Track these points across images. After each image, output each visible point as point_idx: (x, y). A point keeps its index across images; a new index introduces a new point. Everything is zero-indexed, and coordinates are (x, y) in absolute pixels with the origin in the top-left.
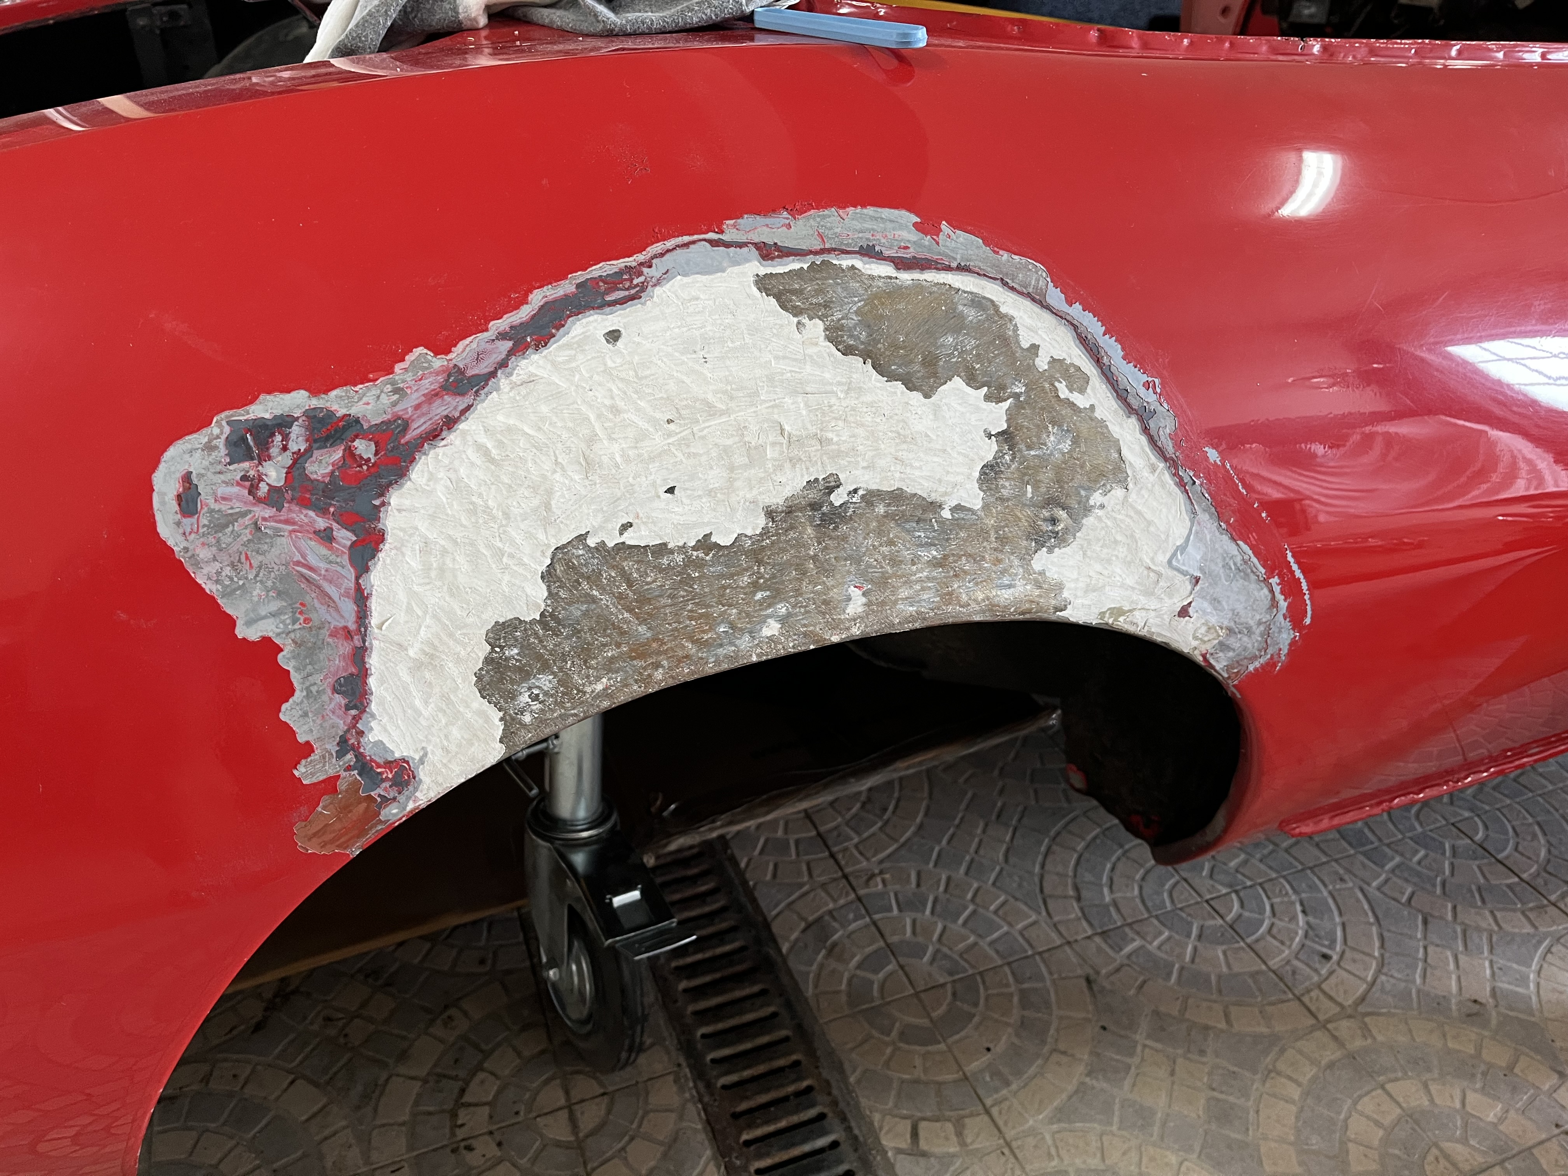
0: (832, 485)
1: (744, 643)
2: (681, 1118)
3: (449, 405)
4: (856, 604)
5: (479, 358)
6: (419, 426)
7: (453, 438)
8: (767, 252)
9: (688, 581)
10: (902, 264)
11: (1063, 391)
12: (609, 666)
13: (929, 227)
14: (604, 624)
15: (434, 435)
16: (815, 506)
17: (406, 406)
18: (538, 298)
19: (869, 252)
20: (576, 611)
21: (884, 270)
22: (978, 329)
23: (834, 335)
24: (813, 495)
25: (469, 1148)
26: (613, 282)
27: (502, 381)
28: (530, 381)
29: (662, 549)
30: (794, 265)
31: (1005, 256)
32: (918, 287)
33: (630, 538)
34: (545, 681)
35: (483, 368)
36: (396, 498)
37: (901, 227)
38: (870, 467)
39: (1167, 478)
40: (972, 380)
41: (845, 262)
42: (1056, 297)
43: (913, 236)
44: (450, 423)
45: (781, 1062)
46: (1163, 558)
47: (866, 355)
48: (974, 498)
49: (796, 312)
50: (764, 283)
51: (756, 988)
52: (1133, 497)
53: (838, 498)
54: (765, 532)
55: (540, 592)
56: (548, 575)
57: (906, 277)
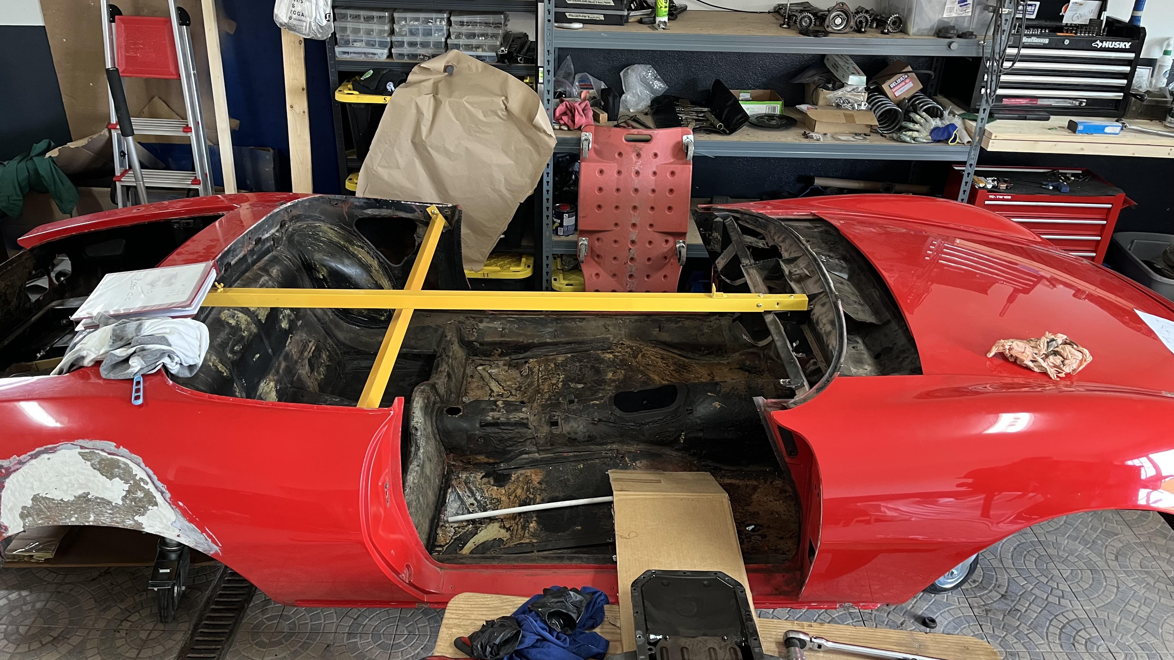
0: (89, 494)
1: (68, 520)
2: (176, 644)
3: (18, 466)
4: (92, 518)
5: (24, 459)
6: (13, 469)
7: (18, 472)
8: (82, 447)
9: (58, 506)
10: (109, 454)
11: (142, 484)
12: (42, 519)
13: (118, 447)
14: (41, 511)
15: (15, 471)
16: (85, 497)
17: (11, 465)
18: (37, 449)
19: (103, 450)
20: (37, 507)
21: (106, 454)
22: (123, 469)
23: (92, 465)
24: (84, 495)
25: (119, 632)
26: (51, 449)
27: (28, 464)
28: (33, 464)
29: (53, 499)
30: (87, 451)
31: (133, 455)
32: (112, 459)
33: (47, 496)
34: (31, 519)
35: (25, 461)
36: (7, 480)
37: (112, 446)
38: (97, 492)
39: (169, 506)
40: (121, 479)
41: (97, 451)
42: (143, 465)
43: (113, 448)
44: (18, 469)
45: (218, 639)
46: (170, 523)
47: (98, 470)
48: (121, 503)
49: (85, 460)
50: (80, 453)
51: (232, 615)
52: (160, 509)
53: (89, 497)
54: (74, 501)
55: (31, 502)
56: (32, 499)
57: (110, 456)
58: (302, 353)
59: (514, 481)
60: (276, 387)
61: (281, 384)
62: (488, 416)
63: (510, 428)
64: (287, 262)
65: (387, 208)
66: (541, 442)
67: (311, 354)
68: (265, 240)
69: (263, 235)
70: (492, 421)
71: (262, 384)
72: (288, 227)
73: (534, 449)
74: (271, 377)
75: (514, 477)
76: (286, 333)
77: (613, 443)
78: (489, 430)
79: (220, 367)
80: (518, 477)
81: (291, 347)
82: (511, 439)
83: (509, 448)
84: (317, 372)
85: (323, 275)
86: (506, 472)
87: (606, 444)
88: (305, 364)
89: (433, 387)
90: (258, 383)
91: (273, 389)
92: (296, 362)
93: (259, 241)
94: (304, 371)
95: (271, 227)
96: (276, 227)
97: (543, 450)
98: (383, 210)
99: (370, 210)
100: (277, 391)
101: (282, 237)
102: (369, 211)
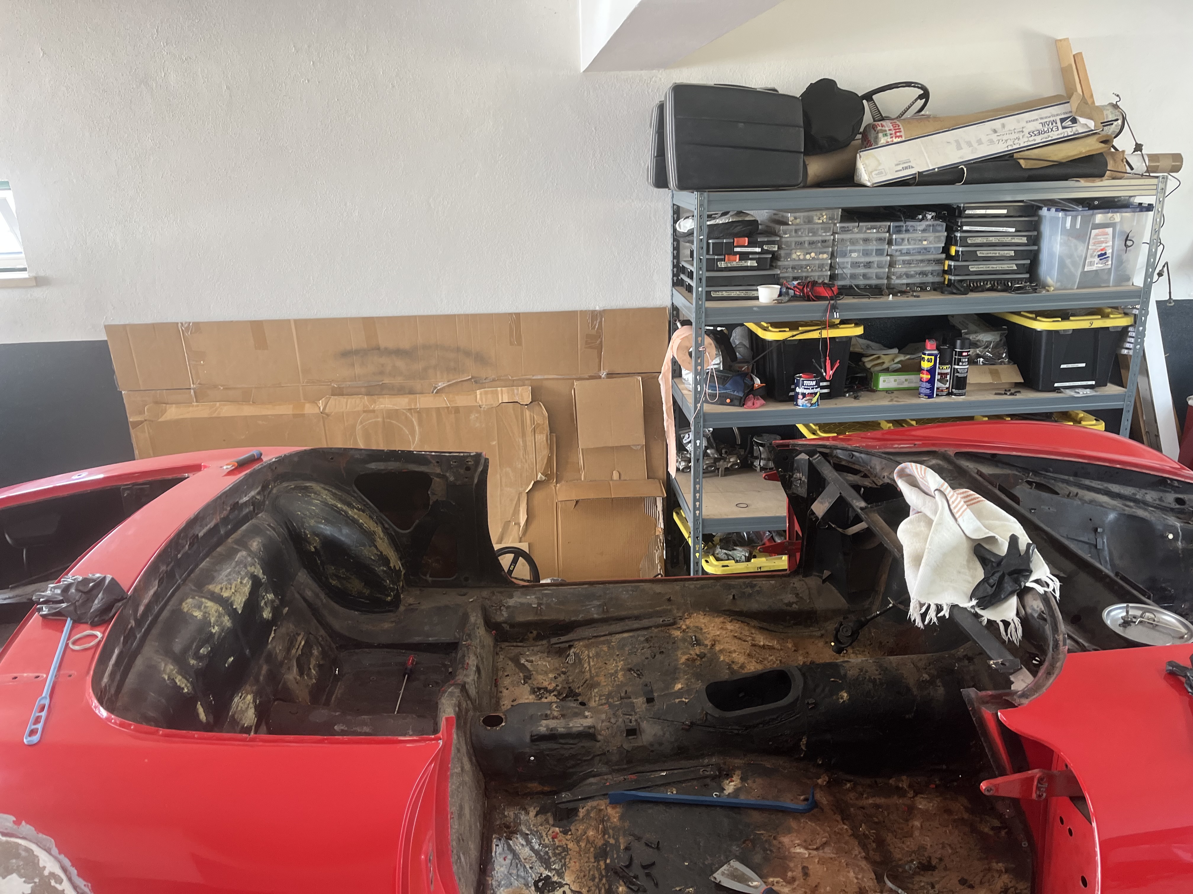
58: (289, 650)
59: (583, 819)
60: (254, 701)
61: (261, 697)
62: (541, 726)
63: (571, 742)
64: (271, 533)
65: (395, 461)
66: (615, 758)
67: (300, 652)
68: (242, 504)
69: (241, 498)
70: (547, 733)
71: (236, 700)
72: (272, 489)
73: (604, 769)
74: (248, 688)
75: (582, 812)
76: (268, 625)
77: (712, 755)
78: (544, 746)
79: (180, 681)
80: (588, 812)
81: (274, 645)
82: (573, 757)
83: (571, 770)
84: (308, 675)
85: (315, 547)
86: (571, 806)
87: (703, 756)
88: (293, 666)
89: (463, 688)
90: (231, 699)
91: (251, 705)
92: (282, 664)
93: (236, 506)
94: (292, 675)
95: (251, 488)
96: (257, 488)
97: (618, 771)
98: (389, 463)
99: (373, 464)
100: (256, 708)
101: (264, 501)
102: (373, 466)
